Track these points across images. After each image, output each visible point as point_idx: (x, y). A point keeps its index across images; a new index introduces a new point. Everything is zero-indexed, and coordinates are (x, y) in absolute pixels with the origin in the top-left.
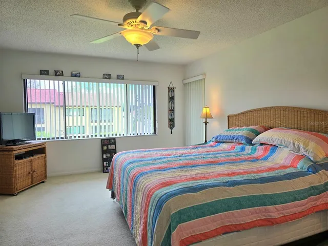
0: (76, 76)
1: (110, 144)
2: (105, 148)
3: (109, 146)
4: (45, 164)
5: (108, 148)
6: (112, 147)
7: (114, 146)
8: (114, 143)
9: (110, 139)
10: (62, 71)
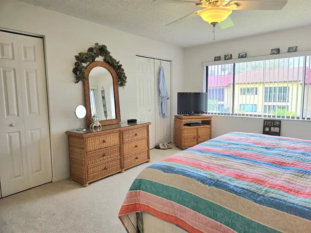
0: (242, 57)
1: (274, 126)
2: (267, 129)
3: (272, 128)
4: (210, 133)
5: (270, 129)
6: (277, 130)
7: (278, 129)
8: (279, 126)
9: (274, 121)
10: (231, 55)
